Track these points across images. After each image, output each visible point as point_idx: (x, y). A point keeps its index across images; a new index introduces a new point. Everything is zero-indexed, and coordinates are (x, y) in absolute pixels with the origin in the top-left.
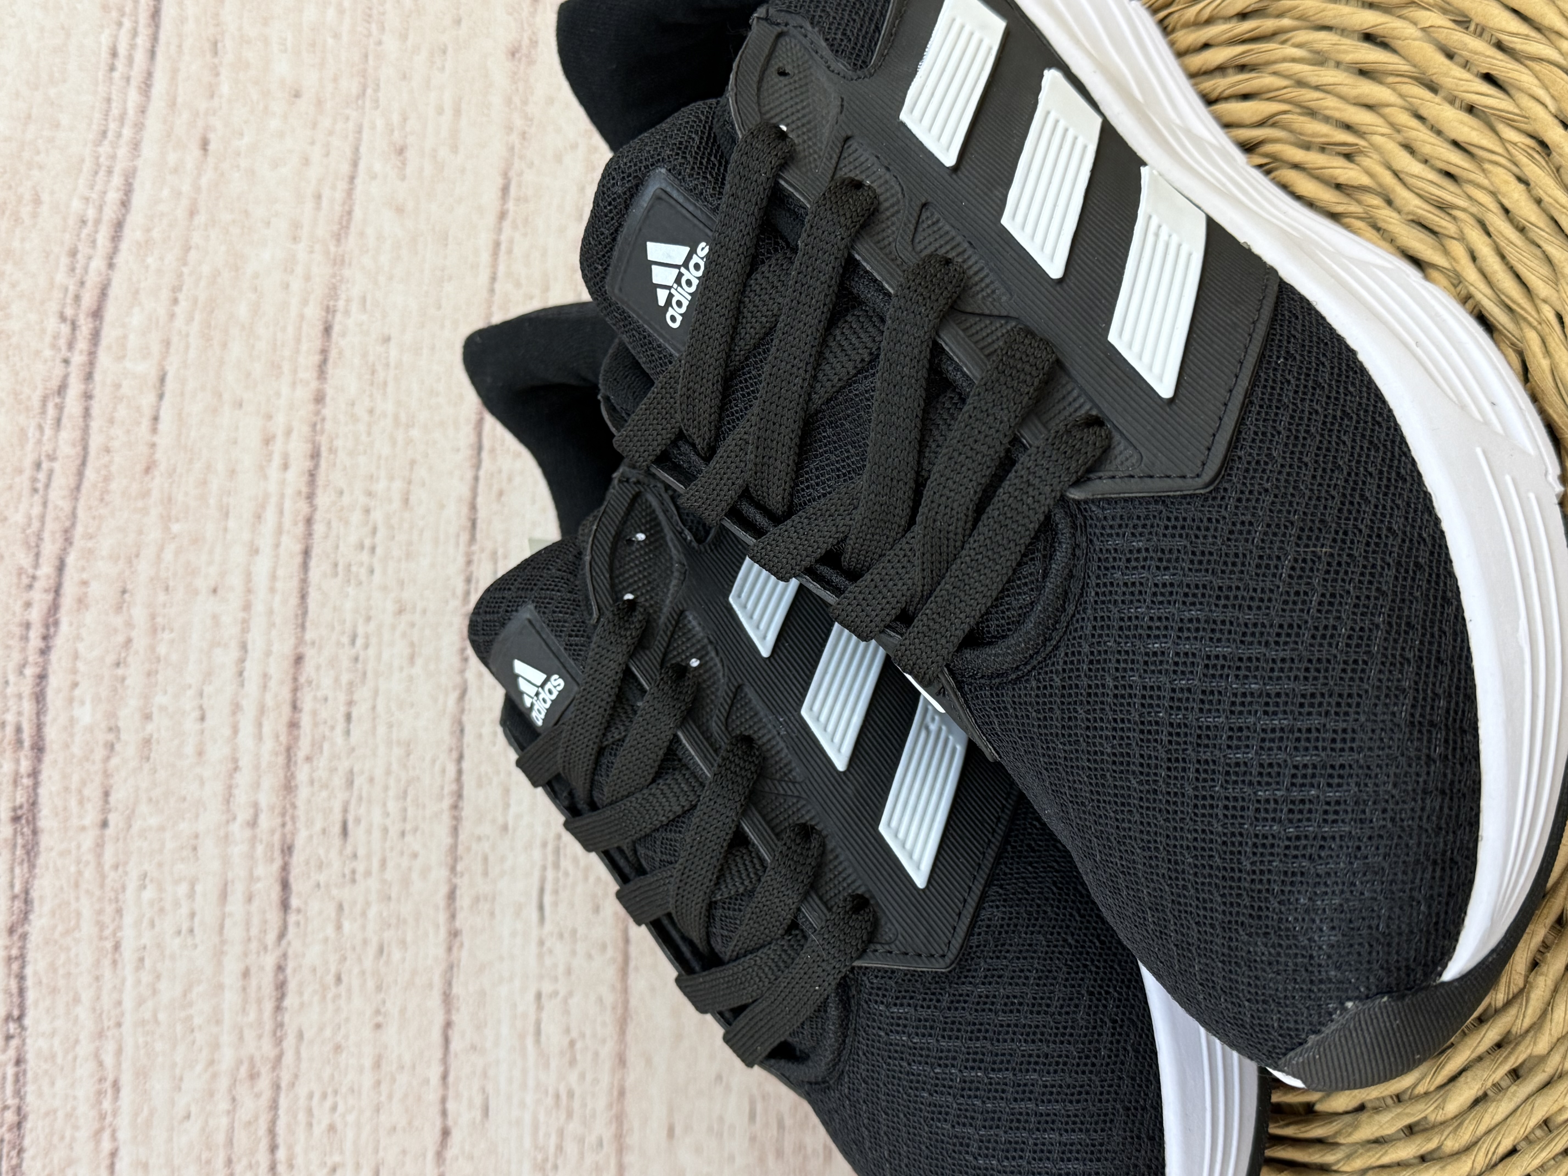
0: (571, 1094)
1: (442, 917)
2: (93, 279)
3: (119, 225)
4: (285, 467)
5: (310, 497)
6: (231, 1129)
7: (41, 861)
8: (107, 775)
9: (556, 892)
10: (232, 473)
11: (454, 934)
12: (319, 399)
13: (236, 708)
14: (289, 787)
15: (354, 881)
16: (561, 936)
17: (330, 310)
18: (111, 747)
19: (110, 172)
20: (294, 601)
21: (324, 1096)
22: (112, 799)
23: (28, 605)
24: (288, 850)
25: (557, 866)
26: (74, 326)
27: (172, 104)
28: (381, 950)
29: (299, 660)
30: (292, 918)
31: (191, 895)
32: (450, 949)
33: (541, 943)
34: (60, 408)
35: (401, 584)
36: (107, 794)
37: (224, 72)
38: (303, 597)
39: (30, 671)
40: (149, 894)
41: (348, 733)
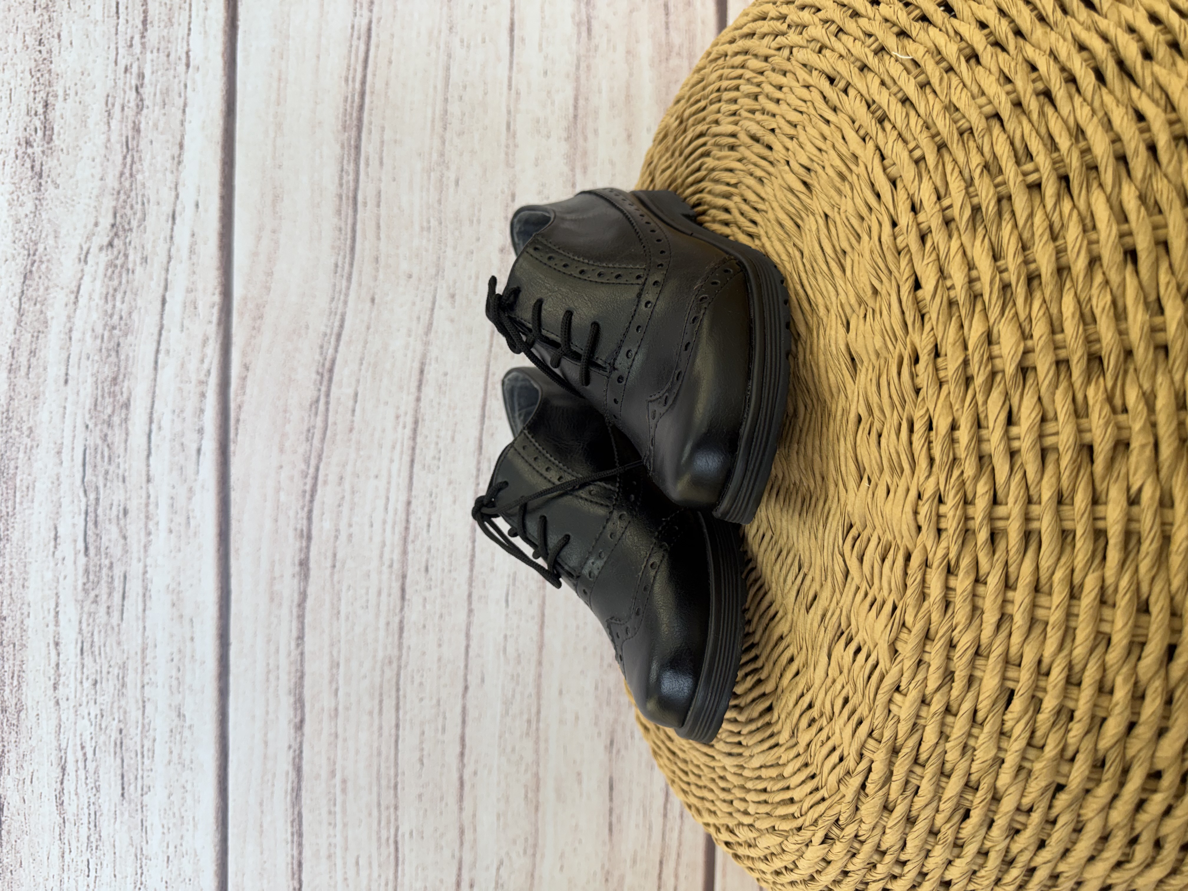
0: (518, 675)
1: (466, 604)
2: (329, 357)
3: (339, 336)
4: (404, 427)
5: (414, 438)
6: (382, 682)
7: (311, 580)
8: (335, 547)
9: (514, 595)
10: (384, 431)
11: (470, 611)
12: (418, 399)
13: (384, 522)
14: (405, 552)
15: (430, 588)
16: (515, 612)
17: (423, 364)
18: (336, 537)
19: (336, 314)
20: (407, 480)
21: (418, 671)
22: (338, 557)
23: (305, 484)
24: (404, 577)
25: (514, 584)
26: (322, 376)
27: (360, 285)
28: (441, 616)
29: (409, 503)
30: (406, 603)
31: (367, 593)
32: (469, 616)
33: (507, 615)
34: (317, 408)
35: (451, 473)
36: (335, 555)
37: (381, 270)
38: (411, 478)
39: (306, 509)
40: (351, 592)
41: (428, 531)
